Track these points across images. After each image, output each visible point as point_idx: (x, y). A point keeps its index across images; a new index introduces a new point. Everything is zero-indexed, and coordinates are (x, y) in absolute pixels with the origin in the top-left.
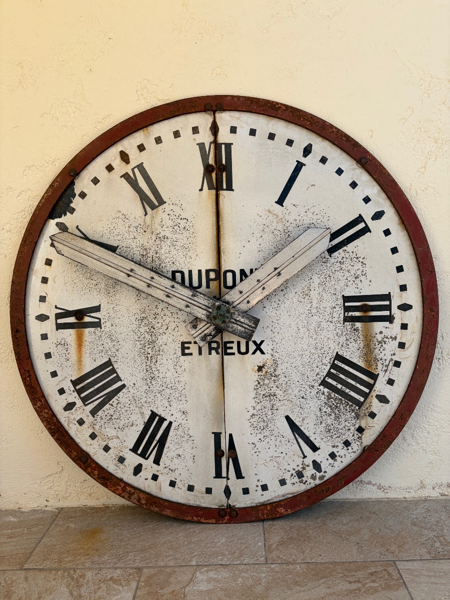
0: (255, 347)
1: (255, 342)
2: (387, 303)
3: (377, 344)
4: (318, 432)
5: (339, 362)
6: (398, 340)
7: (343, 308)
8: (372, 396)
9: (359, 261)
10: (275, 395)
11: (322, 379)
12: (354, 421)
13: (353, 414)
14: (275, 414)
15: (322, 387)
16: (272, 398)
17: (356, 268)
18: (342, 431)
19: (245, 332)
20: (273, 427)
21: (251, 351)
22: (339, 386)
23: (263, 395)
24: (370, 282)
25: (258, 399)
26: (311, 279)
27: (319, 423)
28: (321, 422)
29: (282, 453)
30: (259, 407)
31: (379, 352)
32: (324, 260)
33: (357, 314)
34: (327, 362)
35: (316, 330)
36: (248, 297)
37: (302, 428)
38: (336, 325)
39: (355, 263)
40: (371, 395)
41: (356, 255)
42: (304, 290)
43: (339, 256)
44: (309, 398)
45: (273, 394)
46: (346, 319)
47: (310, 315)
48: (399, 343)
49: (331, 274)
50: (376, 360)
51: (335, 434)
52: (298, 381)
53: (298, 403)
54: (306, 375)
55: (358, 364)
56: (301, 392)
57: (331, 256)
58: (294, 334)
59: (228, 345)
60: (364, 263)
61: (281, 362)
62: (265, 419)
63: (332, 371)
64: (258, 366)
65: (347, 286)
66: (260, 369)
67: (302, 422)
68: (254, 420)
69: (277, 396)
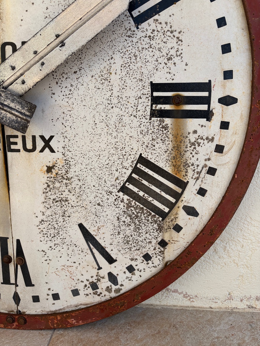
0: (43, 144)
1: (42, 137)
2: (206, 94)
3: (189, 145)
4: (115, 243)
5: (142, 166)
6: (216, 142)
7: (150, 98)
8: (179, 207)
9: (174, 36)
10: (66, 201)
11: (122, 184)
12: (156, 234)
13: (156, 226)
14: (67, 222)
15: (121, 194)
16: (63, 203)
17: (169, 45)
18: (143, 244)
19: (17, 122)
20: (64, 235)
21: (39, 148)
22: (141, 194)
23: (54, 199)
24: (187, 65)
25: (47, 203)
26: (112, 58)
27: (117, 234)
28: (119, 233)
29: (74, 262)
30: (48, 212)
31: (191, 156)
32: (129, 33)
33: (168, 107)
34: (128, 166)
35: (117, 125)
36: (22, 75)
37: (97, 238)
38: (141, 120)
39: (169, 38)
40: (177, 206)
41: (171, 28)
42: (102, 73)
43: (148, 28)
44: (106, 205)
45: (64, 199)
46: (154, 114)
47: (110, 106)
48: (217, 145)
49: (137, 53)
50: (186, 165)
51: (134, 246)
52: (94, 186)
53: (93, 210)
54: (103, 179)
55: (165, 169)
56: (97, 198)
57: (138, 28)
58: (90, 130)
59: (12, 140)
60: (180, 39)
61: (74, 163)
62: (56, 226)
63: (134, 175)
64: (47, 166)
65: (157, 69)
66: (49, 169)
67: (97, 231)
68: (44, 226)
69: (69, 202)
